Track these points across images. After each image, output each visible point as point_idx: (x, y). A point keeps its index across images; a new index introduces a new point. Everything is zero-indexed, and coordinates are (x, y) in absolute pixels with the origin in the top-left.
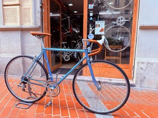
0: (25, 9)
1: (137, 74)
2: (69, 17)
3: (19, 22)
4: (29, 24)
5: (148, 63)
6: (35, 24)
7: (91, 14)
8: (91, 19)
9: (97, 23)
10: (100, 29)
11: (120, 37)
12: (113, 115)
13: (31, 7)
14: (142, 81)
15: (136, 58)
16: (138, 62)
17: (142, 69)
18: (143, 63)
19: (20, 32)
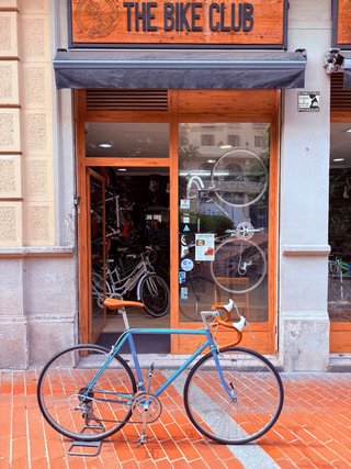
0: (36, 208)
1: (285, 345)
2: (117, 197)
3: (19, 240)
4: (47, 242)
5: (304, 322)
6: (61, 244)
7: (186, 220)
8: (187, 229)
9: (198, 236)
10: (205, 249)
11: (245, 265)
12: (258, 443)
13: (51, 205)
14: (295, 359)
15: (282, 313)
16: (286, 322)
17: (293, 334)
18: (294, 322)
19: (20, 263)
